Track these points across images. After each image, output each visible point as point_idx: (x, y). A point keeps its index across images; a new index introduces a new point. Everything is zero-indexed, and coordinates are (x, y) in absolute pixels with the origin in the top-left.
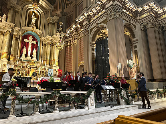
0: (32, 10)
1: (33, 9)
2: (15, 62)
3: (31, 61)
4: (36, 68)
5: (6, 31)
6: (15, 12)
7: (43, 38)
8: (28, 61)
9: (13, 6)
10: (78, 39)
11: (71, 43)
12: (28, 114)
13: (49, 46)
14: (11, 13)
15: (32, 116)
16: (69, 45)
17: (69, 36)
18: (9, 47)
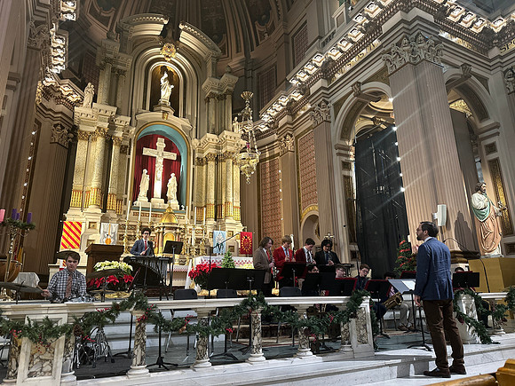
0: (161, 64)
1: (163, 60)
2: (121, 214)
3: (163, 211)
4: (178, 231)
5: (94, 129)
6: (117, 74)
7: (195, 142)
8: (157, 212)
9: (111, 56)
10: (297, 137)
11: (276, 151)
12: (177, 365)
13: (212, 164)
14: (106, 77)
15: (190, 371)
16: (270, 158)
17: (267, 128)
18: (103, 174)
